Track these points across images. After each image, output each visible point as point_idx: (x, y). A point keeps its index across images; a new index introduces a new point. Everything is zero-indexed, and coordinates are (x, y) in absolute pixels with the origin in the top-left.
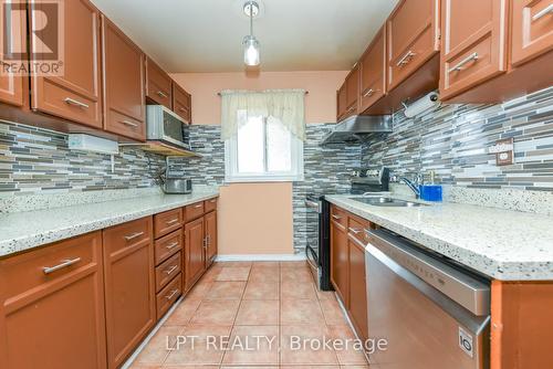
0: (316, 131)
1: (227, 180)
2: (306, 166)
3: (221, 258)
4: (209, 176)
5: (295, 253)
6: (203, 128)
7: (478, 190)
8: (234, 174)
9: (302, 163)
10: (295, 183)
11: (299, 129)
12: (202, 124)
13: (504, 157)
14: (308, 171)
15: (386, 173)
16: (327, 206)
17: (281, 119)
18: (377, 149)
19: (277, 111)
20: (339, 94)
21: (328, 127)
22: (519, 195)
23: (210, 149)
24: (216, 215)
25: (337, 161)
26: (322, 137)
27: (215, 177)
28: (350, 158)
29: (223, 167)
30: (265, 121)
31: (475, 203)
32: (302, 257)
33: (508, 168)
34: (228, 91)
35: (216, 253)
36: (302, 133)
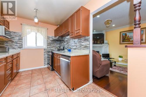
0: (50, 38)
1: (23, 48)
2: (47, 45)
3: (20, 70)
4: (16, 47)
5: (44, 66)
6: (14, 33)
8: (26, 46)
9: (46, 45)
10: (44, 49)
11: (46, 37)
12: (14, 31)
15: (64, 47)
16: (53, 54)
18: (62, 43)
19: (40, 32)
20: (55, 30)
21: (53, 37)
23: (17, 39)
24: (19, 58)
25: (54, 44)
26: (51, 39)
27: (18, 47)
28: (57, 44)
29: (22, 44)
30: (36, 33)
32: (46, 66)
34: (24, 24)
35: (19, 69)
36: (46, 38)
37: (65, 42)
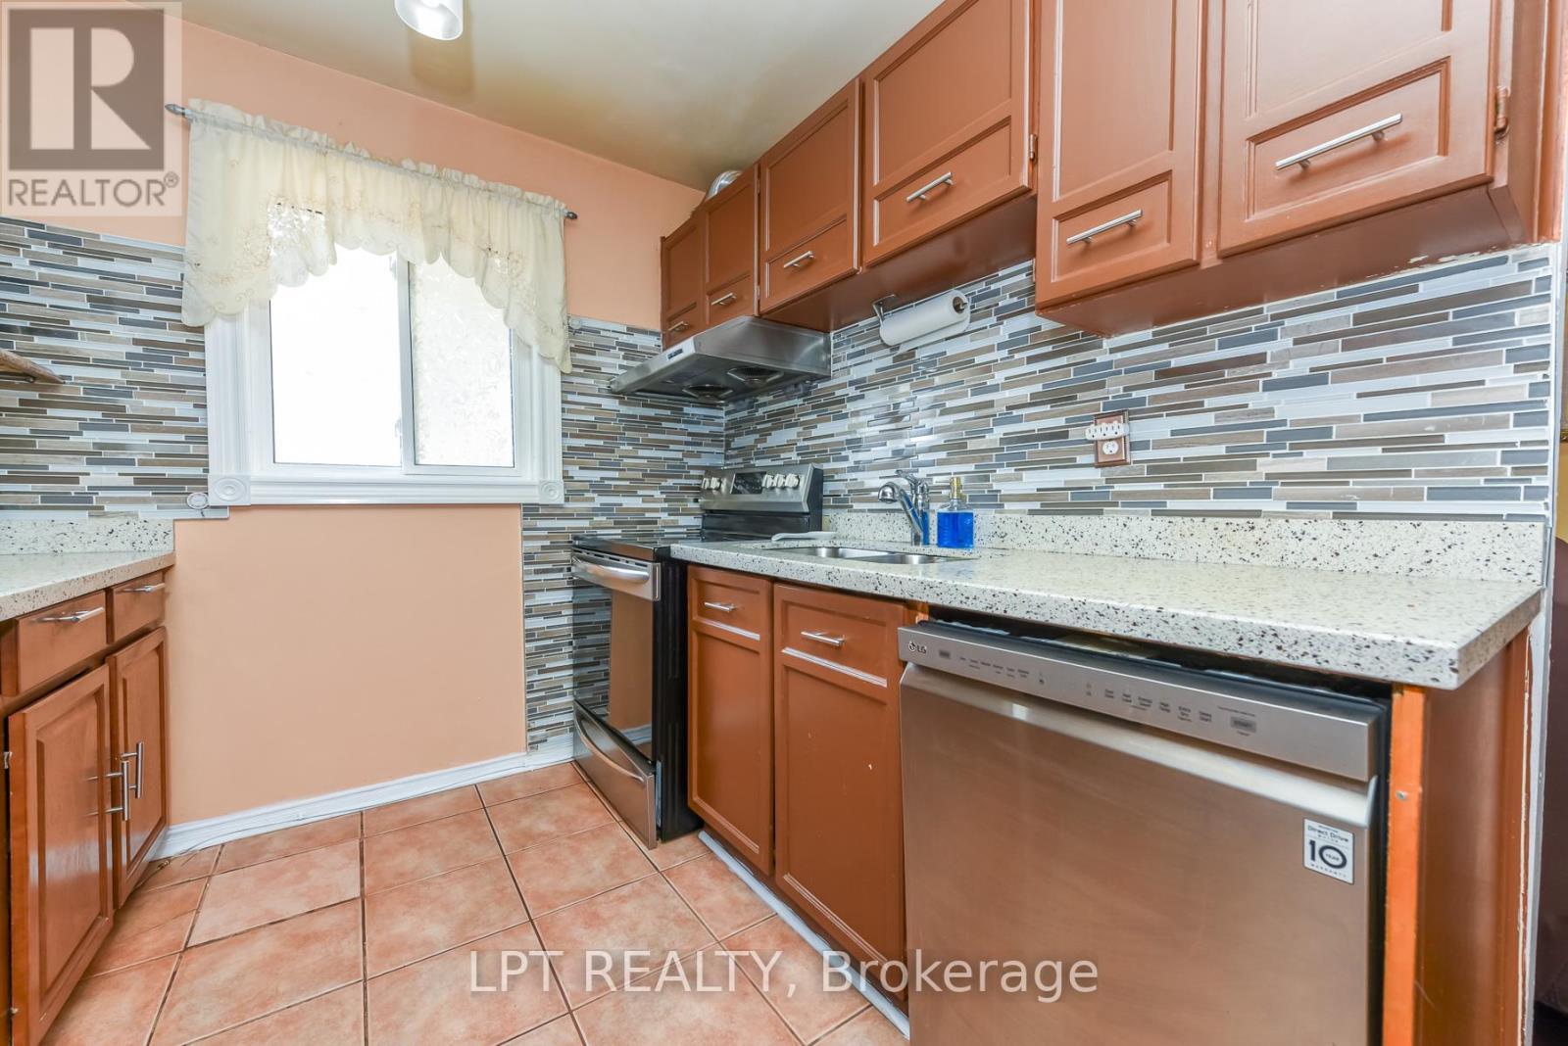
0: (606, 348)
1: (218, 495)
2: (569, 454)
3: (185, 838)
4: (105, 475)
5: (533, 745)
7: (1059, 518)
8: (258, 469)
9: (556, 445)
10: (531, 510)
11: (546, 328)
13: (1110, 449)
14: (575, 472)
15: (818, 479)
17: (482, 283)
18: (780, 420)
19: (466, 252)
21: (638, 340)
22: (1143, 525)
23: (120, 351)
24: (160, 650)
25: (663, 445)
26: (612, 364)
27: (142, 481)
28: (697, 439)
29: (201, 437)
30: (408, 278)
31: (1051, 547)
32: (558, 752)
33: (1117, 471)
35: (163, 821)
36: (558, 344)
37: (831, 406)
